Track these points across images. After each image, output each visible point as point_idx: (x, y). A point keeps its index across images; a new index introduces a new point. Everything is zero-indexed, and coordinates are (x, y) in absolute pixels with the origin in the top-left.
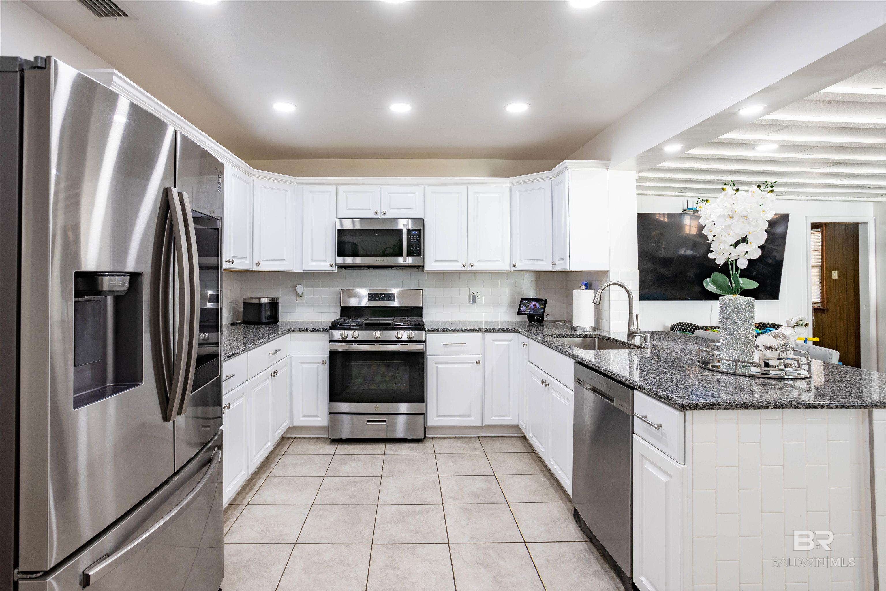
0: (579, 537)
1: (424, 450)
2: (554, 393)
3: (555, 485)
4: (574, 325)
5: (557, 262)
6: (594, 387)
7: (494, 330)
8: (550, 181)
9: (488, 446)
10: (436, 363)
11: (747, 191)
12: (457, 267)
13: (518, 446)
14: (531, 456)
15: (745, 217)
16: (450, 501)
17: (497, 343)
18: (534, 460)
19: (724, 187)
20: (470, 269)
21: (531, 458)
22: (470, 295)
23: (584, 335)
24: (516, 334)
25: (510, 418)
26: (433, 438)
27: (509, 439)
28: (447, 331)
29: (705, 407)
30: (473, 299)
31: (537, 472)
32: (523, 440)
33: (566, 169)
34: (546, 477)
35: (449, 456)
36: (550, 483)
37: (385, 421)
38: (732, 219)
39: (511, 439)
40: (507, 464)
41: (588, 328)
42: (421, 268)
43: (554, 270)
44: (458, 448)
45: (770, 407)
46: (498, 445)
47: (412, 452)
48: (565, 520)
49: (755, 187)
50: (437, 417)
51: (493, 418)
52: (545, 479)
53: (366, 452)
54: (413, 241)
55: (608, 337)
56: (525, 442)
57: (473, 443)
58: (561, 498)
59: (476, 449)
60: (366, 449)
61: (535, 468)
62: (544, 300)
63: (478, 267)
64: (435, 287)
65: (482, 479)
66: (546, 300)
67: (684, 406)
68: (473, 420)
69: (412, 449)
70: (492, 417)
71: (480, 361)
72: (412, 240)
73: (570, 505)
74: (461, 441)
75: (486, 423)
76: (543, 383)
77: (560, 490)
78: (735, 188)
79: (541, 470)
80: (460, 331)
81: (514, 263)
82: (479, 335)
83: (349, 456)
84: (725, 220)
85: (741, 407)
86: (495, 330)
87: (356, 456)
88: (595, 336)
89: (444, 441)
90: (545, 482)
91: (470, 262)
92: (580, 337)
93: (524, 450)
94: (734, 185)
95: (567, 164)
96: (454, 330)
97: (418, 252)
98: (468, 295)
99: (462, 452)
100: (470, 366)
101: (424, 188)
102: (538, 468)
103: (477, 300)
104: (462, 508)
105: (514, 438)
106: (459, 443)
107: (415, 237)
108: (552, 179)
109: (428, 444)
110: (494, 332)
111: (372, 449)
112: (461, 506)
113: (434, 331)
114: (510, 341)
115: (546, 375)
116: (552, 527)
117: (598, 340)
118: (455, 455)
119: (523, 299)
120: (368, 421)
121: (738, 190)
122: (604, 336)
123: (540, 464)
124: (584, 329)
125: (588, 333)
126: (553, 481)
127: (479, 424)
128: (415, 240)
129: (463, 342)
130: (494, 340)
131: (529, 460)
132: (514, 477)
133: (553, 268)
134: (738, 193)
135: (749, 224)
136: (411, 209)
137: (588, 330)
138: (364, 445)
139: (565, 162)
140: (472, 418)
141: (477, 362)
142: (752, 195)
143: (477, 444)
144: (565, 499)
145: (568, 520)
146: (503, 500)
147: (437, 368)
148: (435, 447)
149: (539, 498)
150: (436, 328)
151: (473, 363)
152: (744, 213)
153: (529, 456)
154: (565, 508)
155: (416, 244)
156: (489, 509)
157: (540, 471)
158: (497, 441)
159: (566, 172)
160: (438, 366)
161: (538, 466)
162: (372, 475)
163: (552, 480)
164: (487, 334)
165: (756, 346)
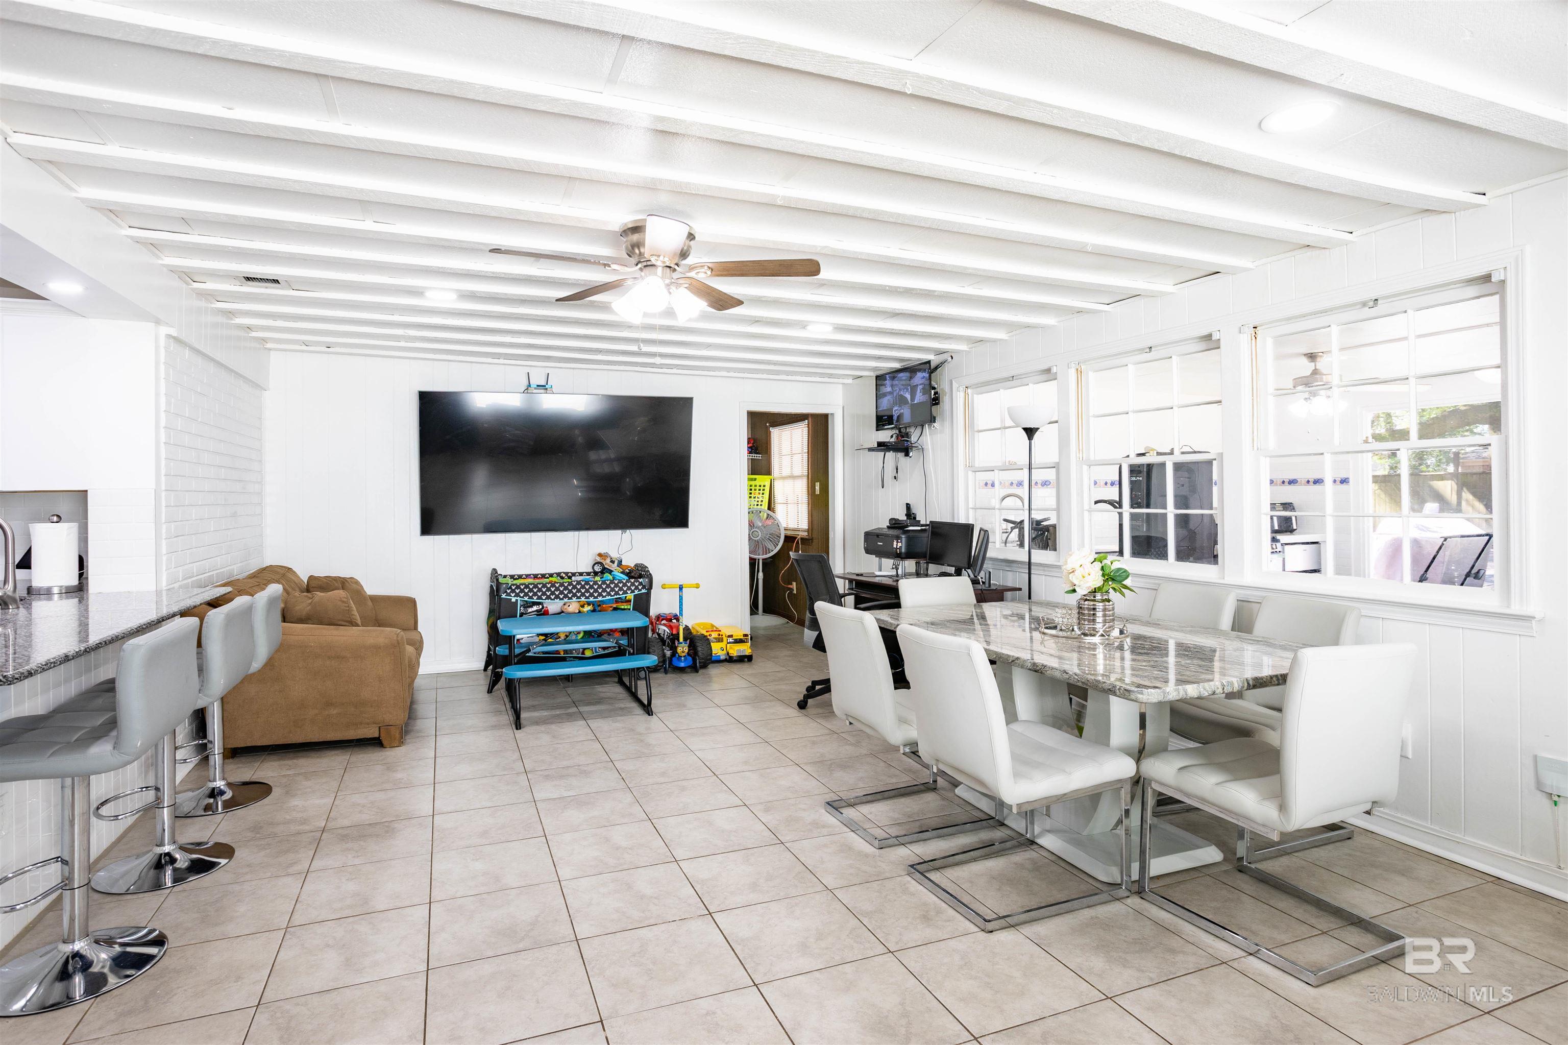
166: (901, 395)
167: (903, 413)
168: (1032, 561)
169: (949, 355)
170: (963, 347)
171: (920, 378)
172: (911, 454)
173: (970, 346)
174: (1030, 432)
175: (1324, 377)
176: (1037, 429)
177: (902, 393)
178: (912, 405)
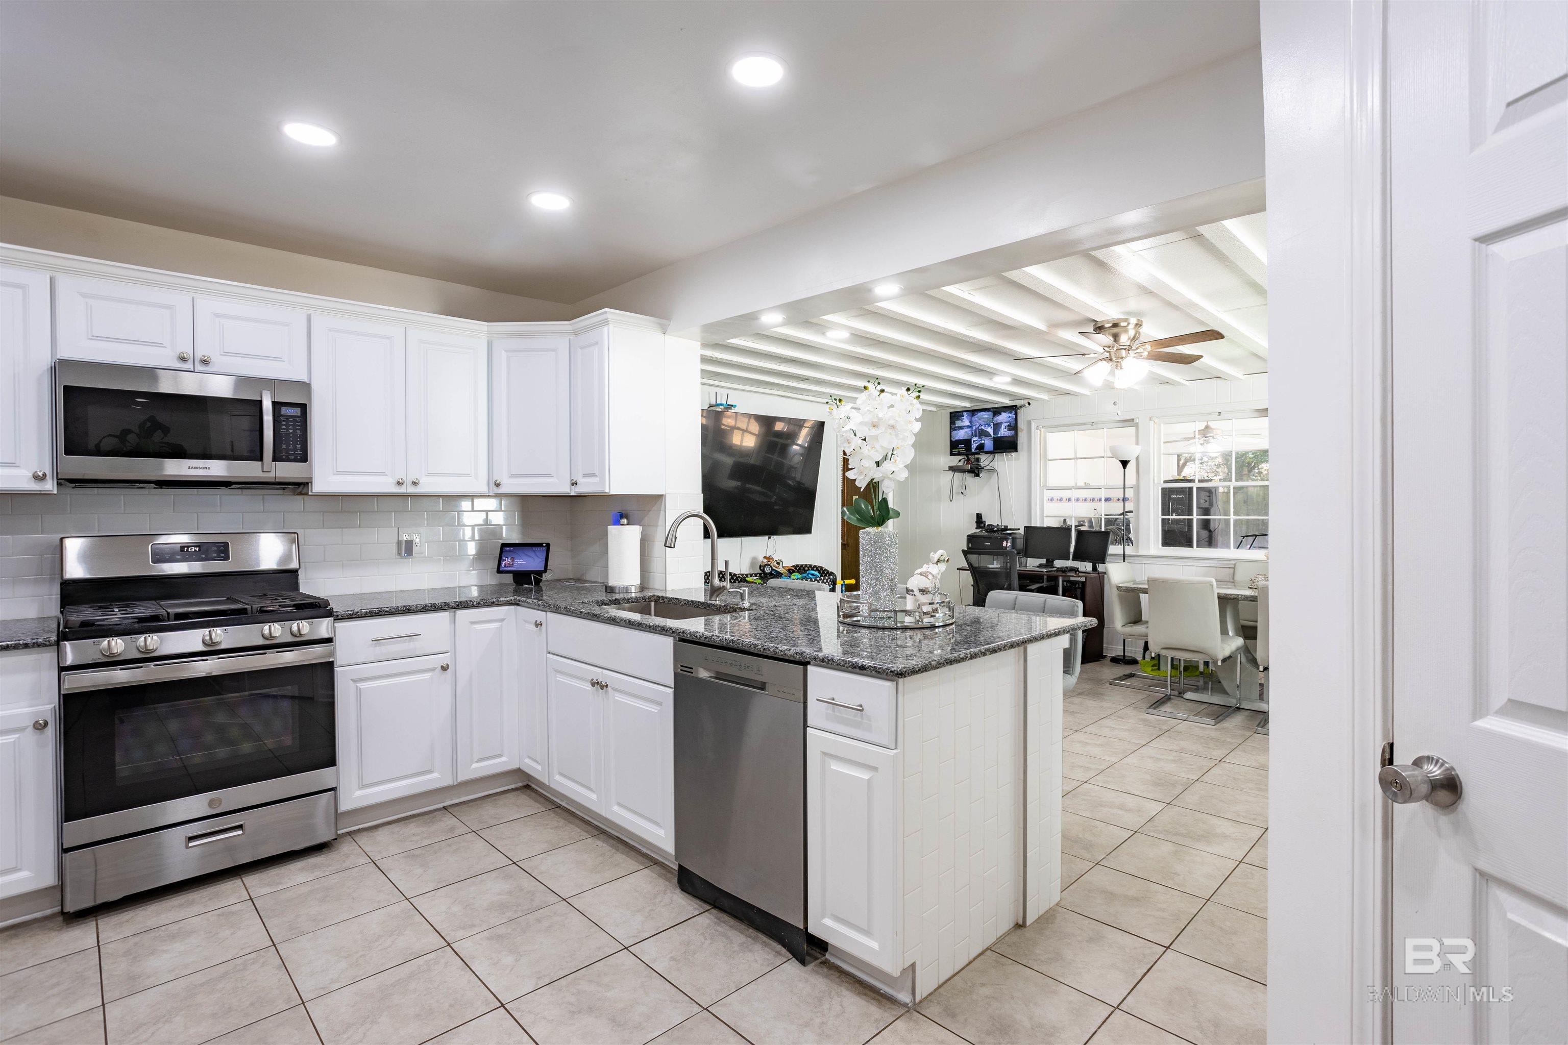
0: (695, 909)
1: (344, 861)
2: (619, 697)
3: (621, 847)
4: (611, 584)
5: (581, 480)
6: (717, 673)
7: (473, 604)
8: (568, 339)
9: (472, 817)
10: (355, 681)
11: (893, 394)
12: (385, 485)
13: (526, 805)
14: (556, 813)
15: (893, 427)
16: (460, 934)
17: (478, 627)
18: (565, 819)
19: (867, 384)
20: (411, 490)
21: (557, 817)
22: (401, 541)
23: (635, 599)
24: (513, 607)
25: (504, 759)
26: (349, 833)
27: (504, 796)
28: (380, 613)
29: (919, 670)
30: (407, 549)
31: (581, 836)
32: (528, 792)
33: (606, 322)
34: (599, 839)
35: (405, 857)
36: (611, 847)
37: (240, 827)
38: (876, 428)
39: (508, 795)
40: (525, 838)
41: (633, 587)
42: (301, 487)
43: (573, 494)
44: (415, 838)
45: (968, 659)
46: (489, 811)
47: (318, 874)
48: (665, 893)
49: (904, 389)
50: (360, 789)
51: (475, 766)
52: (599, 843)
53: (196, 909)
54: (288, 429)
55: (676, 598)
56: (534, 794)
57: (440, 820)
58: (642, 864)
59: (452, 829)
60: (192, 903)
61: (574, 831)
62: (544, 545)
63: (425, 487)
64: (323, 527)
65: (497, 877)
66: (548, 545)
67: (902, 673)
68: (437, 778)
69: (315, 867)
70: (472, 765)
71: (447, 664)
72: (284, 427)
73: (658, 868)
74: (414, 824)
75: (461, 778)
76: (593, 684)
77: (632, 852)
78: (879, 388)
79: (587, 832)
80: (408, 611)
81: (497, 481)
82: (445, 615)
83: (153, 934)
84: (869, 429)
85: (947, 663)
86: (475, 603)
87: (174, 927)
88: (650, 599)
89: (377, 833)
90: (602, 846)
91: (412, 477)
92: (629, 602)
93: (538, 808)
94: (879, 383)
95: (609, 316)
96: (394, 611)
97: (299, 452)
98: (396, 540)
99: (426, 843)
100: (427, 676)
101: (309, 318)
102: (579, 830)
103: (415, 549)
104: (489, 939)
105: (510, 792)
106: (412, 829)
107: (291, 422)
108: (572, 337)
109: (346, 847)
110: (473, 607)
111: (210, 899)
112: (486, 934)
113: (352, 616)
114: (502, 620)
115: (600, 670)
116: (652, 910)
117: (655, 604)
118: (418, 852)
119: (504, 545)
120: (191, 839)
121: (882, 391)
122: (666, 598)
123: (577, 822)
124: (626, 589)
125: (633, 595)
126: (615, 842)
127: (448, 782)
128: (291, 427)
129: (414, 632)
130: (473, 623)
131: (557, 821)
132: (548, 855)
133: (571, 490)
134: (883, 394)
135: (897, 435)
136: (278, 359)
137: (633, 591)
138: (180, 897)
139: (606, 312)
140: (435, 775)
141: (442, 667)
142: (901, 400)
143: (449, 821)
144: (648, 863)
145: (668, 891)
146: (554, 899)
147: (359, 691)
148: (367, 849)
149: (608, 875)
150: (355, 611)
151: (433, 670)
152: (892, 422)
153: (553, 815)
154: (655, 875)
155: (295, 435)
156: (539, 921)
157: (586, 834)
158: (484, 805)
159: (606, 329)
160: (362, 685)
161: (577, 826)
162: (248, 951)
163: (611, 841)
164: (460, 613)
165: (908, 591)
166: (982, 429)
167: (984, 444)
168: (1126, 553)
169: (1026, 401)
170: (1044, 396)
171: (1004, 417)
172: (981, 475)
173: (1052, 397)
174: (1125, 463)
175: (1214, 431)
176: (1129, 461)
177: (983, 427)
178: (994, 438)
